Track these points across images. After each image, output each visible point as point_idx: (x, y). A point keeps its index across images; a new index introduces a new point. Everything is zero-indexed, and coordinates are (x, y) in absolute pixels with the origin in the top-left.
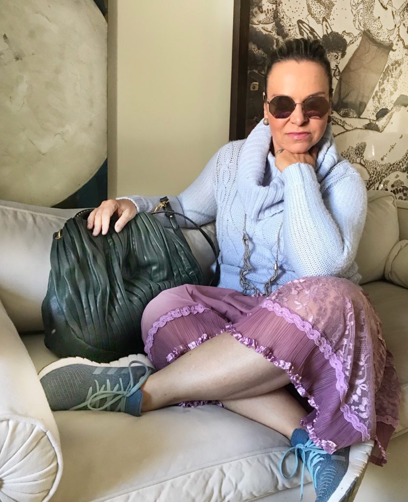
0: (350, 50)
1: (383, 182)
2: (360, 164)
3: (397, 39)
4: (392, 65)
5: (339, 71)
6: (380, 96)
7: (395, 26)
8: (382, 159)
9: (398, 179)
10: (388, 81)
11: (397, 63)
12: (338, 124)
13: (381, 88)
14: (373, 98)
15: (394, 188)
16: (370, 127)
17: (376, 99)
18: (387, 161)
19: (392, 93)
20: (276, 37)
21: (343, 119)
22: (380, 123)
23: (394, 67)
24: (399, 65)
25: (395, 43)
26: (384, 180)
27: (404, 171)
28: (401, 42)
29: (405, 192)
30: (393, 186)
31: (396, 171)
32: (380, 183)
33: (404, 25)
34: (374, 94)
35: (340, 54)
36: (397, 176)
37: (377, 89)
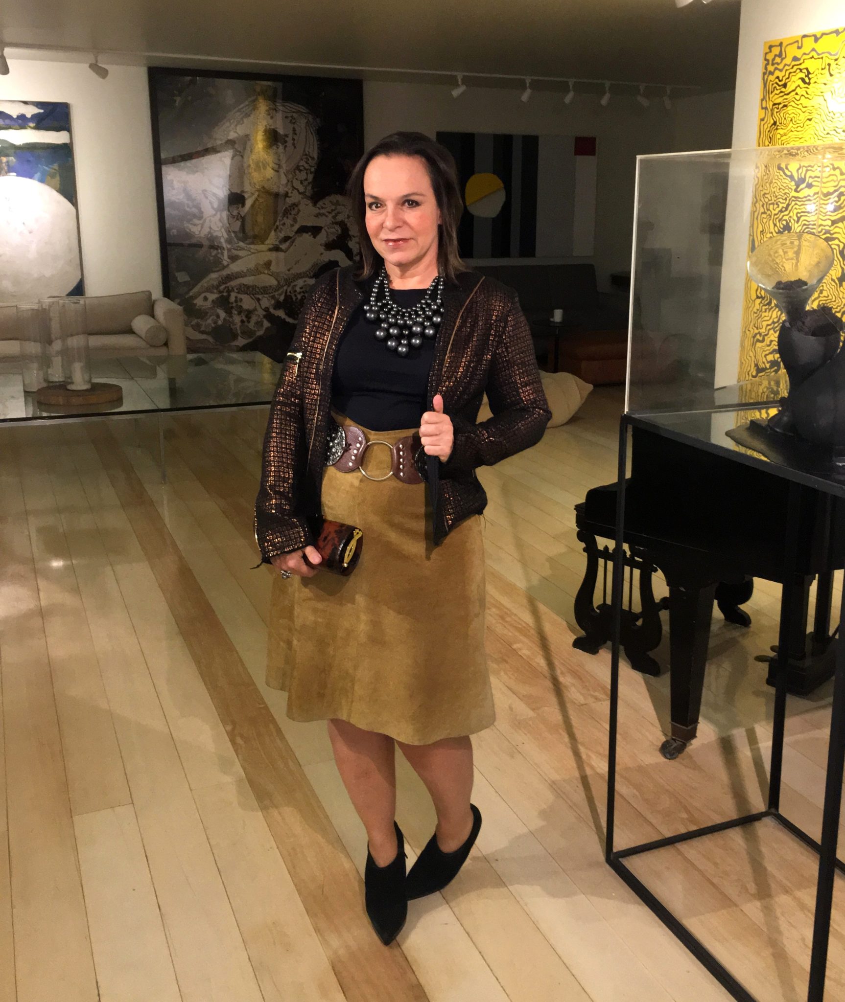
0: (249, 203)
1: (291, 286)
3: (291, 189)
4: (289, 206)
5: (241, 216)
6: (282, 228)
7: (288, 181)
8: (289, 270)
9: (306, 283)
10: (287, 218)
11: (295, 205)
12: (244, 249)
14: (275, 230)
15: (303, 290)
16: (276, 249)
17: (278, 230)
18: (292, 271)
19: (292, 226)
20: (186, 202)
21: (248, 246)
22: (284, 246)
24: (297, 206)
25: (289, 192)
26: (293, 284)
27: (311, 278)
28: (295, 192)
30: (301, 288)
31: (301, 278)
32: (288, 286)
33: (297, 179)
34: (275, 227)
35: (240, 205)
36: (305, 281)
37: (278, 223)
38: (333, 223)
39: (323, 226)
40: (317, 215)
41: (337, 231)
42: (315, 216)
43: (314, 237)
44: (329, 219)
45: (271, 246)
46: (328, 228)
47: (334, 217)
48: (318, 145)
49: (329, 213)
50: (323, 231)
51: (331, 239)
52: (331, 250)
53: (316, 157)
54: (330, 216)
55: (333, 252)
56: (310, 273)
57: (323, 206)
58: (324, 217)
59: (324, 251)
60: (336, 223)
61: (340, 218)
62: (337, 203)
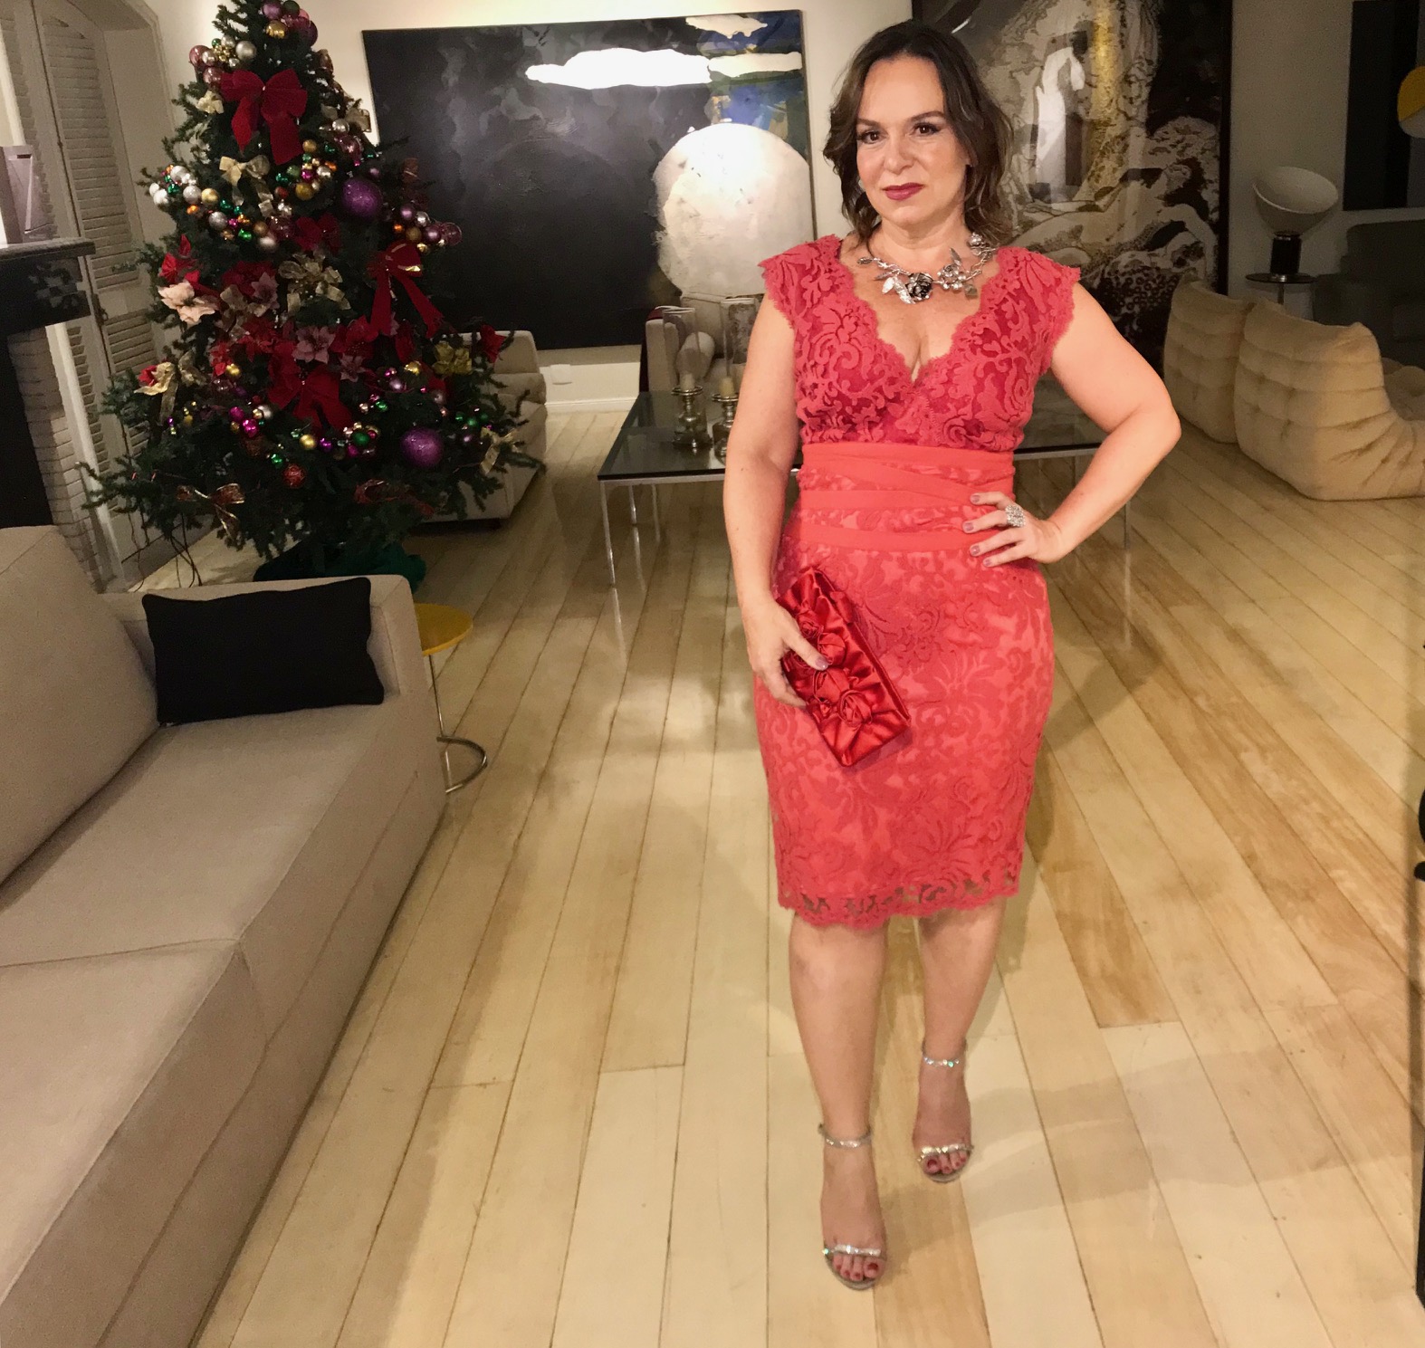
2: (1077, 247)
3: (1116, 113)
6: (1099, 176)
7: (1112, 101)
8: (1108, 240)
9: (1135, 258)
10: (1108, 158)
13: (1099, 166)
14: (1089, 179)
15: (1129, 269)
16: (1090, 207)
17: (1093, 179)
18: (1113, 241)
19: (1115, 170)
22: (1101, 203)
23: (1116, 142)
24: (1123, 138)
25: (1113, 118)
26: (1113, 261)
27: (1142, 250)
28: (1122, 117)
29: (1146, 271)
30: (1126, 266)
31: (1129, 250)
32: (1106, 265)
33: (1124, 97)
34: (1089, 174)
36: (1133, 256)
37: (1093, 168)
38: (1179, 162)
39: (1162, 168)
40: (1153, 152)
41: (1184, 174)
42: (1151, 154)
43: (1149, 186)
44: (1173, 156)
45: (1084, 204)
46: (1171, 171)
47: (1181, 153)
48: (1159, 39)
49: (1173, 146)
50: (1163, 176)
51: (1175, 188)
52: (1173, 206)
53: (1154, 59)
54: (1174, 151)
55: (1177, 208)
56: (1140, 244)
57: (1165, 136)
58: (1165, 153)
59: (1162, 207)
60: (1186, 162)
61: (1190, 153)
62: (1186, 131)
